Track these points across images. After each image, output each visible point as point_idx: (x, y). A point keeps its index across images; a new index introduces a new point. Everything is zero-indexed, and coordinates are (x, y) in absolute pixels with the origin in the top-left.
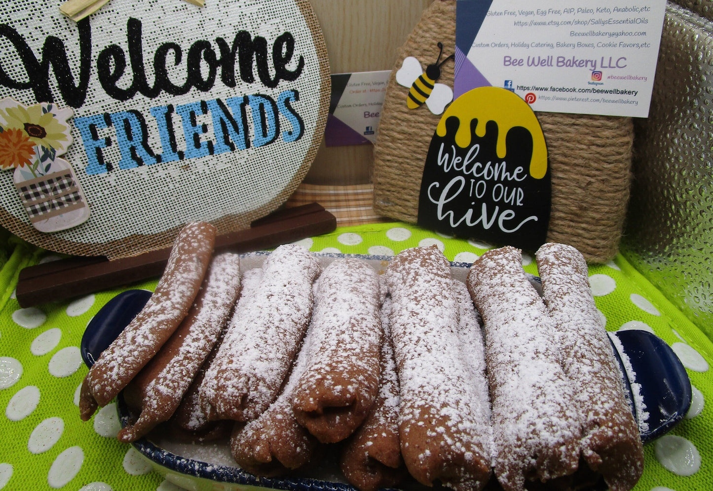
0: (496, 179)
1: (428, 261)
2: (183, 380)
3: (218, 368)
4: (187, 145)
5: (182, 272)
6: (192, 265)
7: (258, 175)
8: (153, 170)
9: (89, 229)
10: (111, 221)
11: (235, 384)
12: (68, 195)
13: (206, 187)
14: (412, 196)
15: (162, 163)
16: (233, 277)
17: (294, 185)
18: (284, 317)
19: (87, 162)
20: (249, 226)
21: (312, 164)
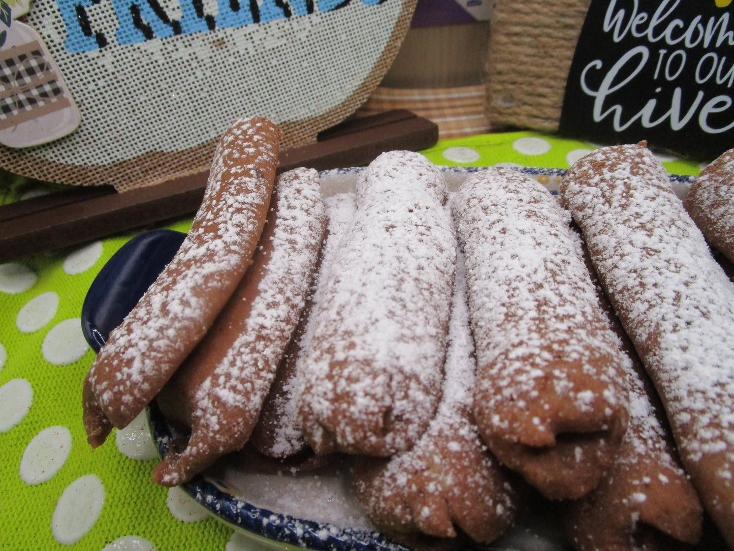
0: (706, 45)
1: (640, 165)
2: (260, 377)
3: (327, 357)
4: (219, 4)
5: (235, 193)
6: (250, 183)
7: (325, 59)
8: (170, 48)
9: (82, 144)
10: (114, 130)
11: (368, 389)
12: (41, 86)
13: (251, 77)
14: (551, 87)
15: (183, 35)
16: (315, 202)
17: (376, 76)
18: (423, 262)
19: (64, 31)
20: (315, 139)
21: (403, 44)
